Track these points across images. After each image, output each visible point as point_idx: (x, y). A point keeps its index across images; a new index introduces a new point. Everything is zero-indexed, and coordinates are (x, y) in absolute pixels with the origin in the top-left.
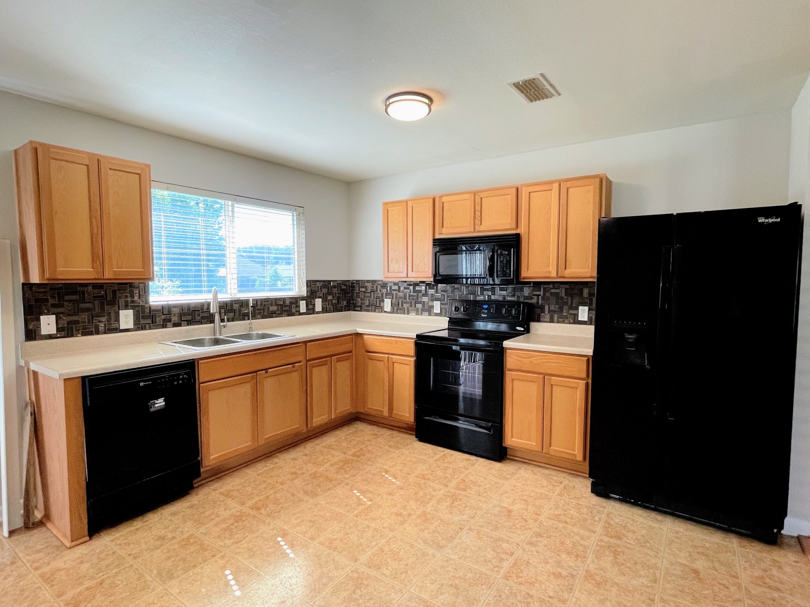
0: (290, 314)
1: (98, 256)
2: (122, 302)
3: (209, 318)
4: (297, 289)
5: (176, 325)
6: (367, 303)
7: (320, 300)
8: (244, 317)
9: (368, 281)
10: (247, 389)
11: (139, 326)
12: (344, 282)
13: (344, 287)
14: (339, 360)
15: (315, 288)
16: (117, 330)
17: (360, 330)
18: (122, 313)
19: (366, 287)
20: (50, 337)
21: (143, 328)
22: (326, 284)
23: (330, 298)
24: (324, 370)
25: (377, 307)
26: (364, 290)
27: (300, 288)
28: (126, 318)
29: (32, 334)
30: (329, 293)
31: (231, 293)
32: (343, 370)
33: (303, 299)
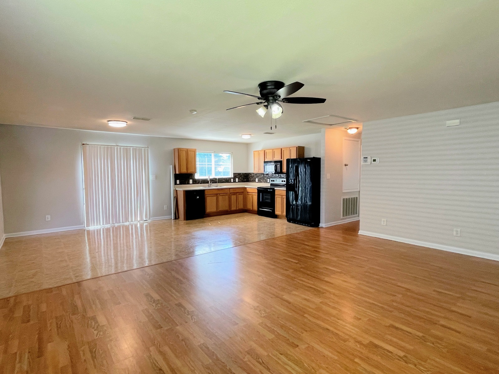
0: (228, 182)
1: (187, 169)
2: (190, 178)
3: (208, 182)
4: (231, 175)
5: (200, 184)
6: (252, 179)
7: (238, 179)
8: (216, 182)
9: (252, 173)
10: (215, 198)
11: (193, 183)
12: (245, 174)
13: (245, 175)
14: (239, 194)
15: (236, 175)
16: (189, 184)
17: (246, 187)
18: (190, 180)
19: (251, 175)
20: (178, 184)
21: (194, 184)
22: (239, 174)
23: (241, 178)
24: (235, 196)
25: (254, 181)
26: (251, 176)
27: (232, 175)
28: (191, 181)
29: (176, 184)
30: (240, 177)
31: (213, 176)
32: (241, 197)
33: (232, 178)
